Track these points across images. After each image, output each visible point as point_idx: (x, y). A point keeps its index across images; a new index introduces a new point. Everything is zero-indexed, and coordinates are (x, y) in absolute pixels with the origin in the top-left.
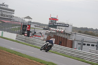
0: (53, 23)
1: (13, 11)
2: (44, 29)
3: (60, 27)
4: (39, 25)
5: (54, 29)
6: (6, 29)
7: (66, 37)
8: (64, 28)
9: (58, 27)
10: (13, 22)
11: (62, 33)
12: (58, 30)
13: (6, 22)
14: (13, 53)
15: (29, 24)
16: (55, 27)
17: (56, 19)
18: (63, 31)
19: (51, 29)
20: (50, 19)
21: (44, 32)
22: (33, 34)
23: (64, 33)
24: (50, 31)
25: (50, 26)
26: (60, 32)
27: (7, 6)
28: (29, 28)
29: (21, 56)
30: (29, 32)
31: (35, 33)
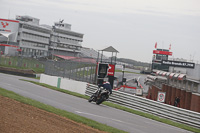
0: (162, 60)
1: (81, 36)
2: (143, 73)
3: (176, 69)
4: (132, 64)
5: (165, 73)
6: (67, 72)
7: (188, 88)
8: (184, 70)
9: (171, 68)
10: (81, 58)
11: (180, 82)
12: (172, 75)
13: (67, 58)
14: (80, 122)
15: (113, 62)
16: (165, 68)
17: (167, 53)
18: (182, 76)
19: (158, 72)
20: (154, 52)
21: (141, 78)
22: (121, 84)
23: (184, 81)
24: (155, 77)
25: (154, 66)
26: (177, 80)
27: (69, 26)
28: (113, 70)
29: (96, 127)
30: (112, 78)
31: (124, 80)
